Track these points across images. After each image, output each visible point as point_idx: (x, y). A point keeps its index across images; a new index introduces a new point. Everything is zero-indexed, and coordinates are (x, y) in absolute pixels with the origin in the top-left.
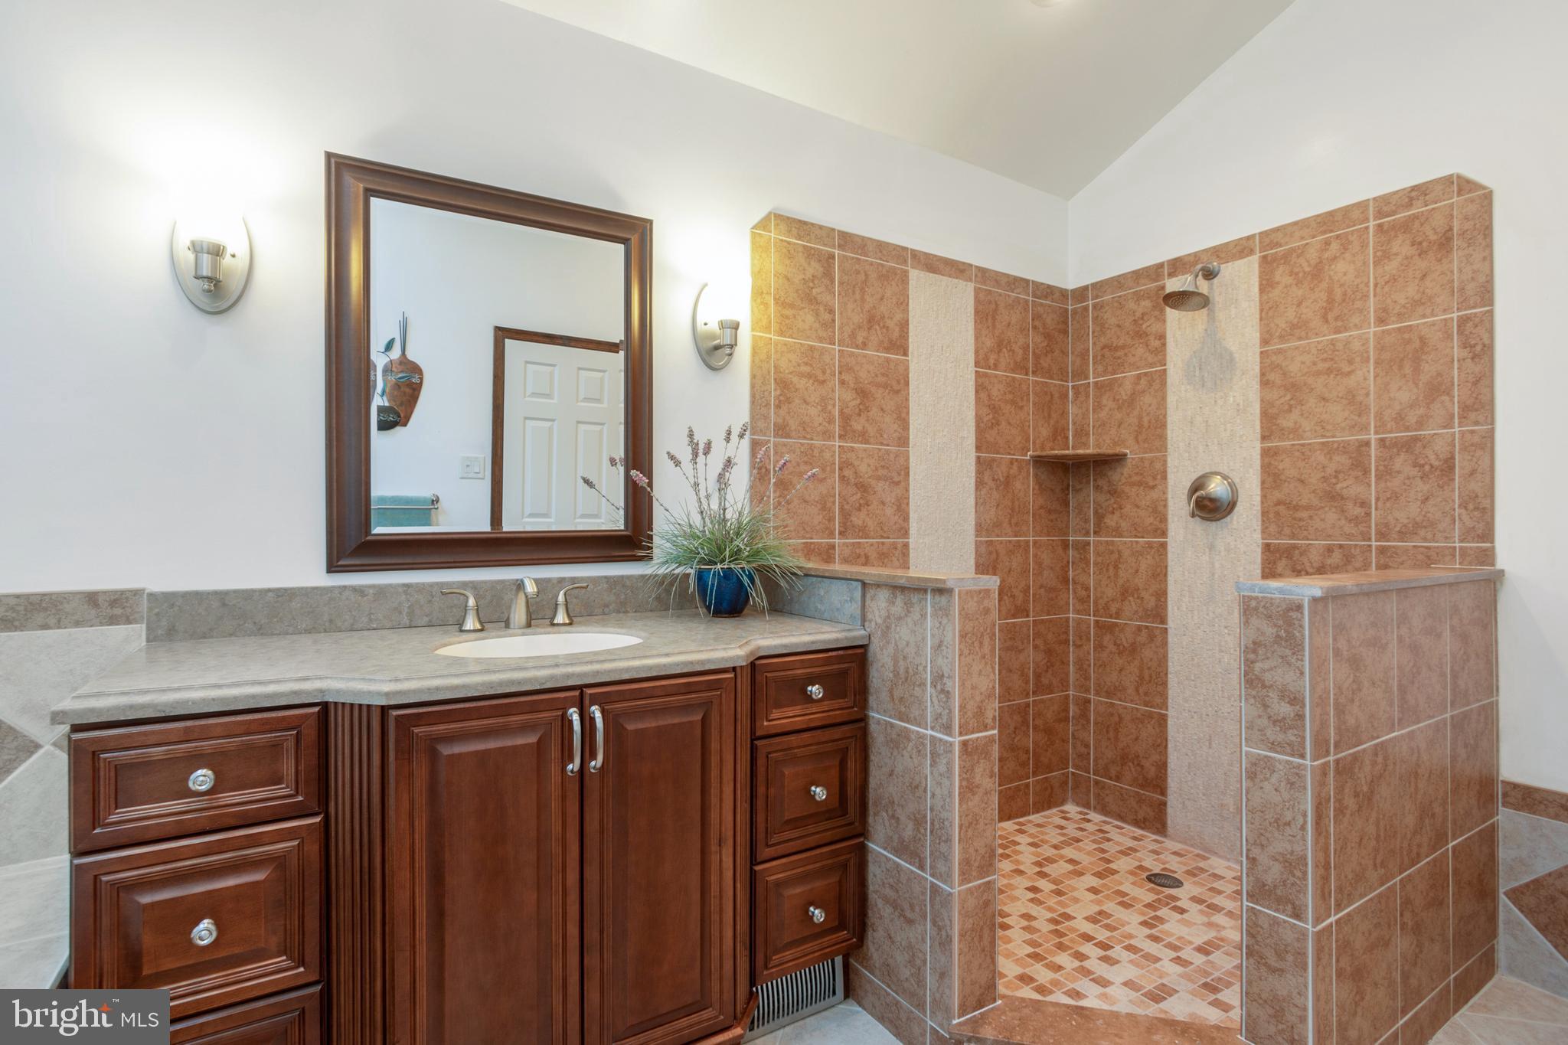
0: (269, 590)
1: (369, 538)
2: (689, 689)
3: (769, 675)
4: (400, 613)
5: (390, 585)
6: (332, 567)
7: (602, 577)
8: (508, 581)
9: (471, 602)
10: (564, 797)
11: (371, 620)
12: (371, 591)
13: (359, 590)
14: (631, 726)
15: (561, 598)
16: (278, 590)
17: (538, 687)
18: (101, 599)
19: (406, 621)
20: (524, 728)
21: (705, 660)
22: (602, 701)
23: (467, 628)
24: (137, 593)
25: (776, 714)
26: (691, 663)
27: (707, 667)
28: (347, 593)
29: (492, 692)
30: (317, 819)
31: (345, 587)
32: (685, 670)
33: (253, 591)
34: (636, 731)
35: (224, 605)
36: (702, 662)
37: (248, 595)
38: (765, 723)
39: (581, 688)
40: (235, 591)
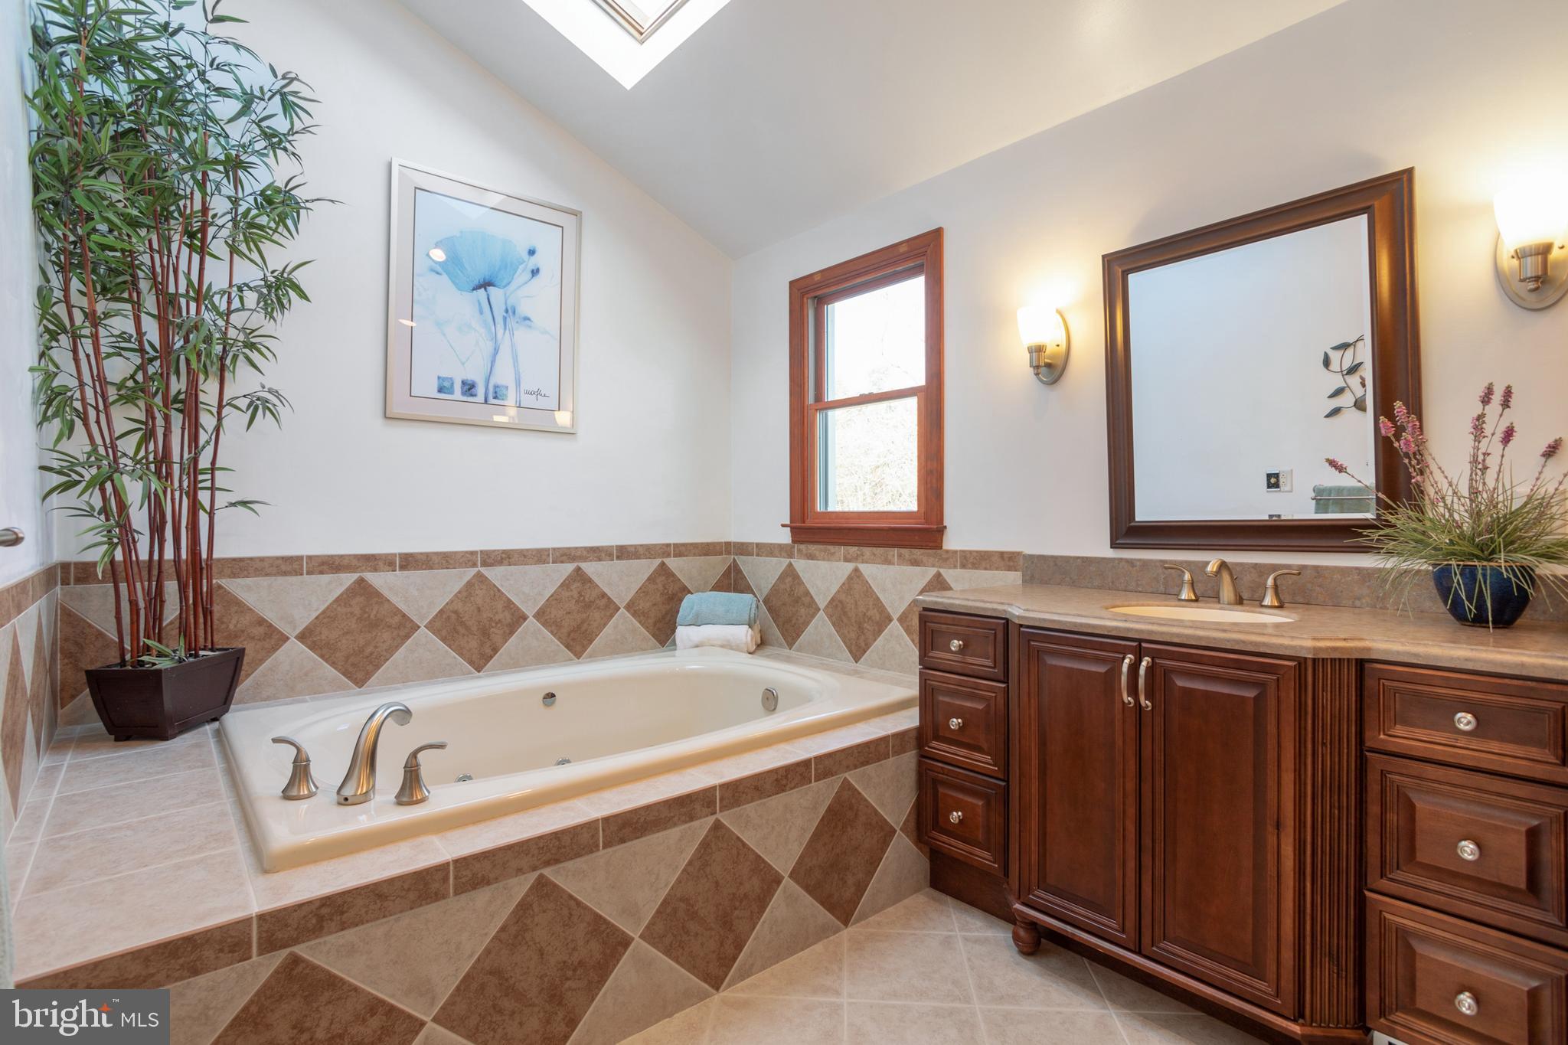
0: (1078, 558)
1: (1132, 524)
2: (1238, 665)
3: (1387, 683)
4: (1158, 582)
5: (1151, 561)
6: (1114, 545)
7: (1353, 568)
8: (1247, 564)
9: (1187, 577)
10: (1124, 722)
11: (1138, 585)
12: (1138, 563)
13: (1131, 562)
14: (1181, 683)
15: (1270, 582)
16: (1083, 558)
17: (1106, 633)
18: (1005, 556)
19: (1162, 588)
20: (1097, 660)
21: (1260, 643)
22: (1155, 655)
23: (1183, 598)
24: (1019, 553)
25: (1399, 730)
26: (1243, 642)
27: (1262, 650)
28: (1123, 563)
29: (1076, 630)
30: (1003, 685)
31: (1121, 559)
32: (1237, 647)
33: (1070, 557)
34: (1184, 689)
35: (1056, 565)
36: (1256, 644)
37: (1067, 559)
38: (1382, 736)
39: (1140, 641)
40: (1062, 557)
